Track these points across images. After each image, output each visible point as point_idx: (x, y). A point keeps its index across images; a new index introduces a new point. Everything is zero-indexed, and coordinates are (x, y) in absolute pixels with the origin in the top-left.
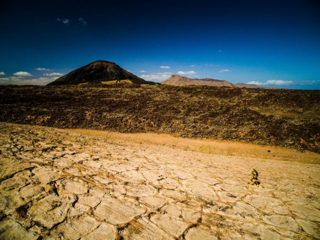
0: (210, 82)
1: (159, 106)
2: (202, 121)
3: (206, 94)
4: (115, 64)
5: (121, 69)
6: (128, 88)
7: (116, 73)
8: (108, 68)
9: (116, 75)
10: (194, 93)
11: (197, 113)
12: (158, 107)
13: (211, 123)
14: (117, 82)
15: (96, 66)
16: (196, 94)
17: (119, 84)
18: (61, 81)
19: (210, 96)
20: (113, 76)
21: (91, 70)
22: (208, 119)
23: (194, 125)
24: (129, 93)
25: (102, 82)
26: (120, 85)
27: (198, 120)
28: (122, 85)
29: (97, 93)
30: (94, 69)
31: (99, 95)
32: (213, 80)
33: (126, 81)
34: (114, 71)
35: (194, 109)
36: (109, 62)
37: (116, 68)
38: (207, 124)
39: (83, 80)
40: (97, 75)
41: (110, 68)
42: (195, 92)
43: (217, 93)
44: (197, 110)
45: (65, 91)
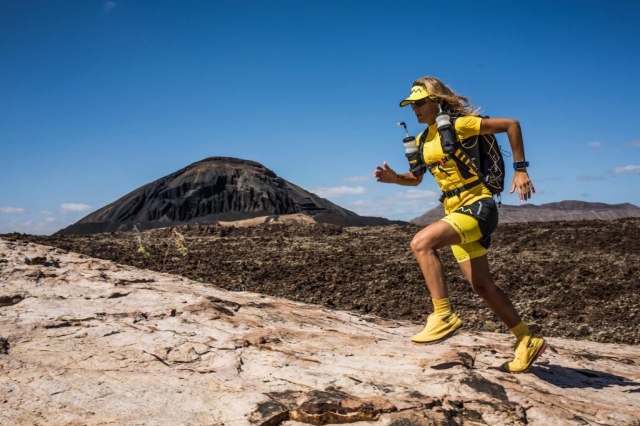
0: (575, 212)
1: (407, 275)
2: (562, 313)
3: (568, 241)
4: (260, 166)
5: (282, 183)
6: (301, 235)
7: (265, 196)
8: (240, 179)
9: (263, 200)
10: (525, 242)
11: (542, 289)
12: (402, 278)
13: (598, 316)
14: (268, 220)
15: (204, 174)
16: (533, 242)
17: (273, 225)
18: (93, 224)
19: (582, 247)
20: (256, 205)
21: (186, 187)
22: (584, 305)
23: (533, 323)
24: (305, 246)
25: (221, 223)
26: (276, 227)
27: (548, 308)
28: (285, 226)
29: (203, 247)
30: (197, 184)
31: (208, 254)
32: (586, 206)
33: (296, 217)
34: (257, 189)
35: (530, 279)
36: (242, 162)
37: (265, 180)
38: (581, 320)
39: (161, 220)
40: (204, 201)
41: (245, 180)
42: (528, 240)
43: (605, 238)
44: (542, 282)
45: (105, 245)
